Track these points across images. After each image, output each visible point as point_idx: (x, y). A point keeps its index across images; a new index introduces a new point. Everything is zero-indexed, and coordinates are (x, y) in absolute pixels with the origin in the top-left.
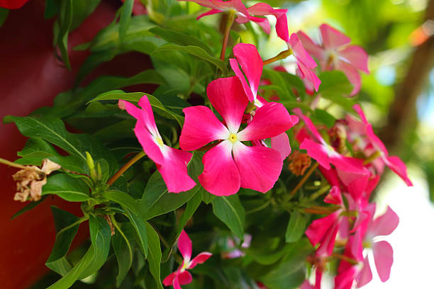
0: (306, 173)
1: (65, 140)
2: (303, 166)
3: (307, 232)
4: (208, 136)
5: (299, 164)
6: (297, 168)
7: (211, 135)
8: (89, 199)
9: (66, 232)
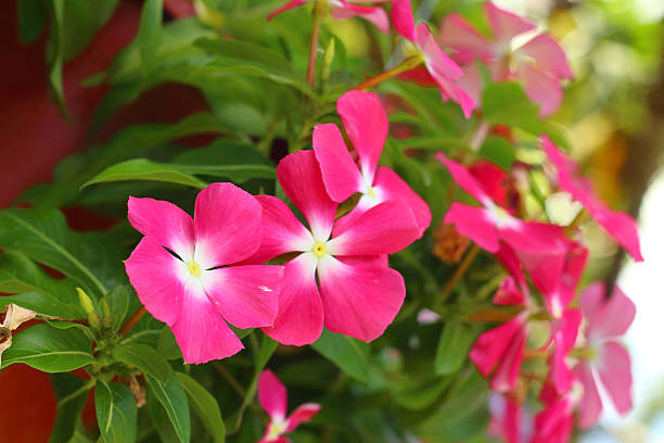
0: (464, 257)
1: (61, 250)
2: (457, 247)
3: (474, 355)
4: (272, 246)
5: (450, 244)
6: (448, 251)
7: (279, 244)
8: (94, 363)
9: (69, 403)
